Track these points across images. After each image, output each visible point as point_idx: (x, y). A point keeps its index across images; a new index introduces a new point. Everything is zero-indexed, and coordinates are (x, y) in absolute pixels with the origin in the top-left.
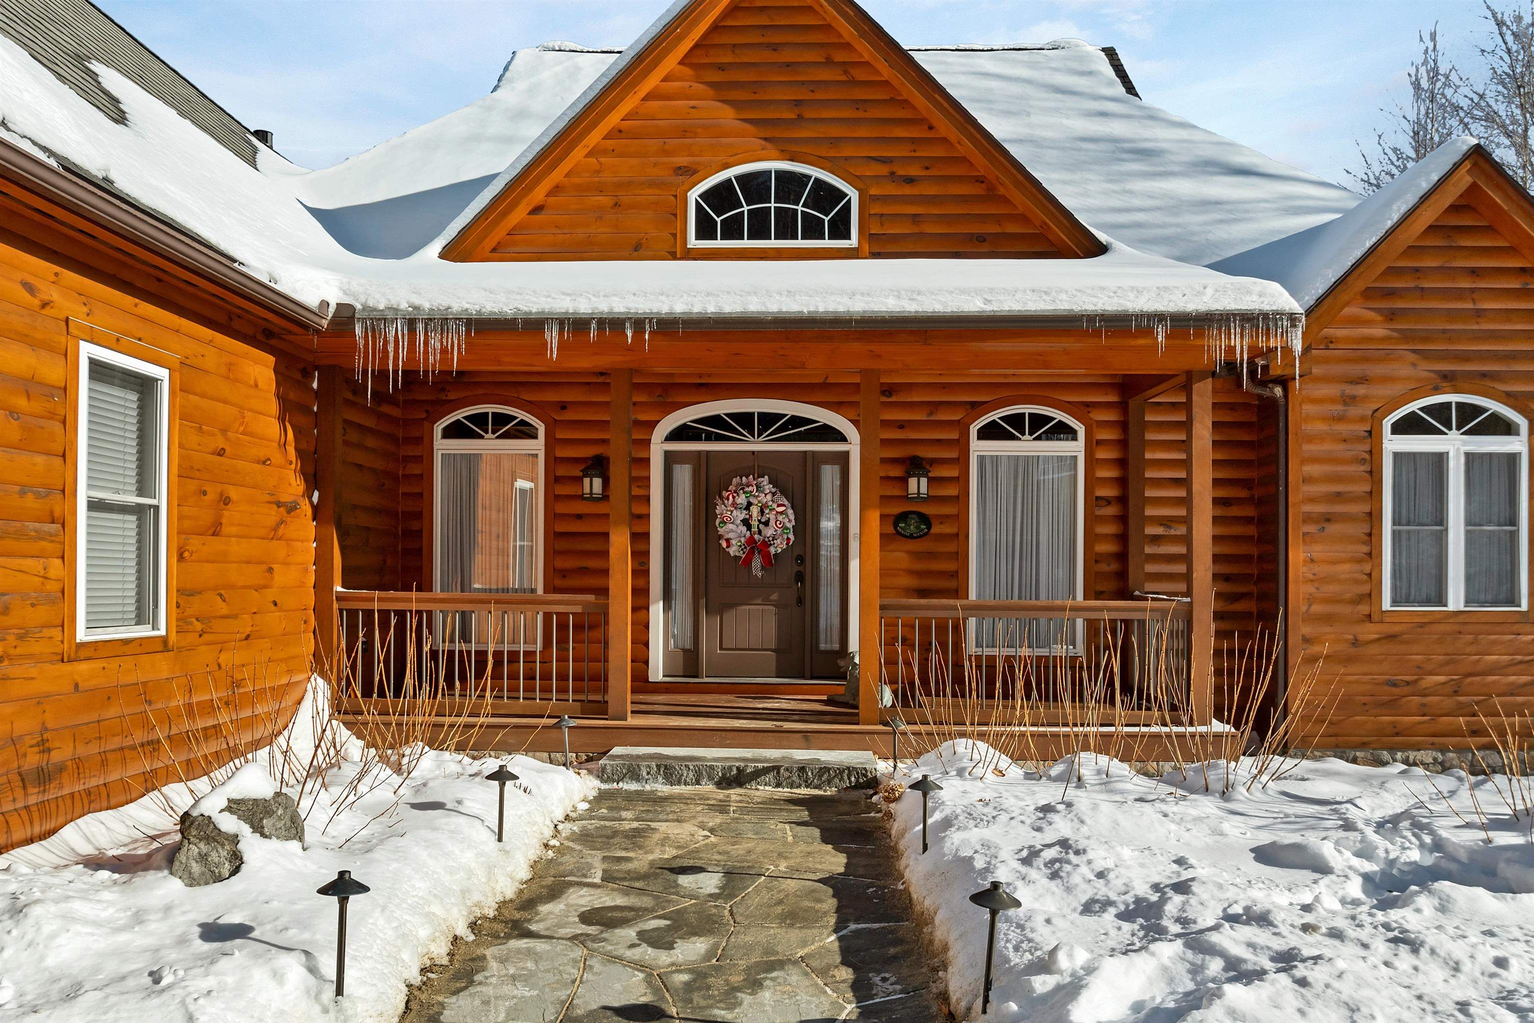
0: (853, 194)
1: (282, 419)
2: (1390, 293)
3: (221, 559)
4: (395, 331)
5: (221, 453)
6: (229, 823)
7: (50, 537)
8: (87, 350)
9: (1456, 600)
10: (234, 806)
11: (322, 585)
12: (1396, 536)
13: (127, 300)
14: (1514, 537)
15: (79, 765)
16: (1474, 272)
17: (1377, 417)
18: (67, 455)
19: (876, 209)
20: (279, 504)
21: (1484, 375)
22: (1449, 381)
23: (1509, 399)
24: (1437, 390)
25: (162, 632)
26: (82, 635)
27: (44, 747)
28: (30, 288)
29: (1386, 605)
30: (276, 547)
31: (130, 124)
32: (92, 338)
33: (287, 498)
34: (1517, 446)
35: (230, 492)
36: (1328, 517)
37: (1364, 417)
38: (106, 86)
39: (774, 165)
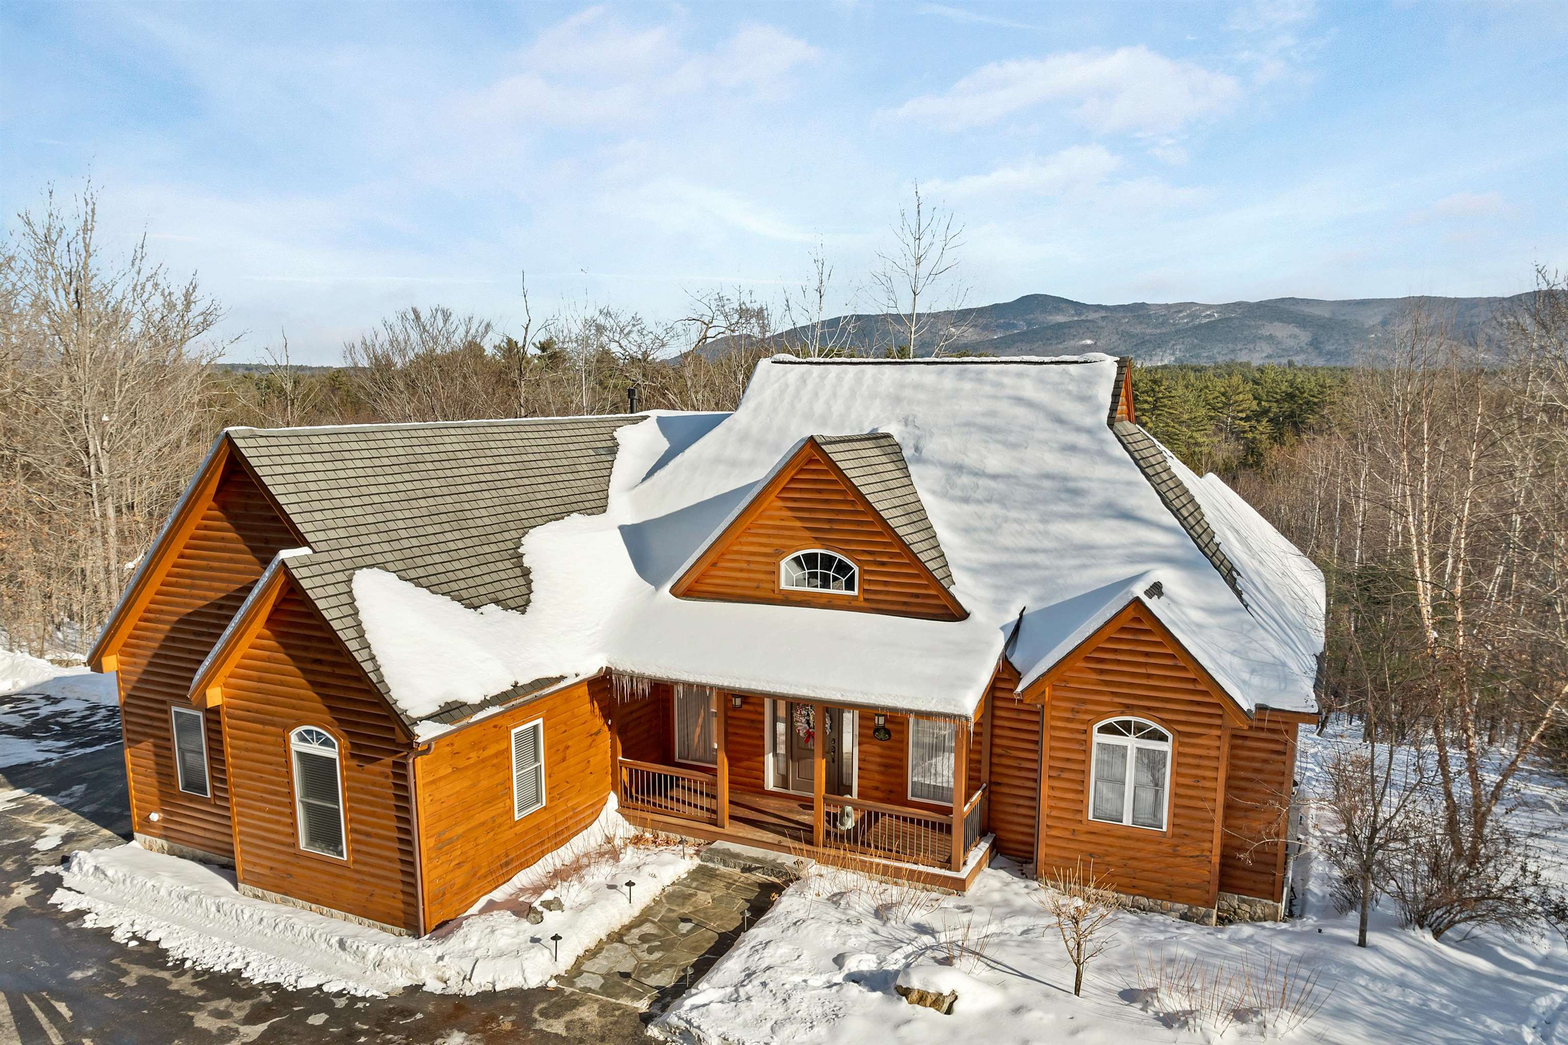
0: (856, 569)
3: (568, 768)
4: (626, 680)
5: (565, 731)
6: (540, 909)
8: (514, 732)
9: (1127, 820)
11: (614, 756)
13: (527, 706)
14: (1162, 792)
15: (518, 857)
16: (1147, 654)
17: (1090, 723)
18: (509, 768)
19: (867, 577)
20: (591, 735)
21: (1149, 708)
22: (1128, 708)
23: (1162, 721)
24: (1122, 714)
25: (544, 804)
26: (517, 818)
27: (507, 855)
29: (1090, 817)
30: (593, 751)
31: (532, 596)
32: (515, 727)
33: (595, 730)
34: (1166, 747)
35: (570, 743)
36: (1062, 770)
37: (1083, 722)
38: (527, 562)
39: (820, 551)
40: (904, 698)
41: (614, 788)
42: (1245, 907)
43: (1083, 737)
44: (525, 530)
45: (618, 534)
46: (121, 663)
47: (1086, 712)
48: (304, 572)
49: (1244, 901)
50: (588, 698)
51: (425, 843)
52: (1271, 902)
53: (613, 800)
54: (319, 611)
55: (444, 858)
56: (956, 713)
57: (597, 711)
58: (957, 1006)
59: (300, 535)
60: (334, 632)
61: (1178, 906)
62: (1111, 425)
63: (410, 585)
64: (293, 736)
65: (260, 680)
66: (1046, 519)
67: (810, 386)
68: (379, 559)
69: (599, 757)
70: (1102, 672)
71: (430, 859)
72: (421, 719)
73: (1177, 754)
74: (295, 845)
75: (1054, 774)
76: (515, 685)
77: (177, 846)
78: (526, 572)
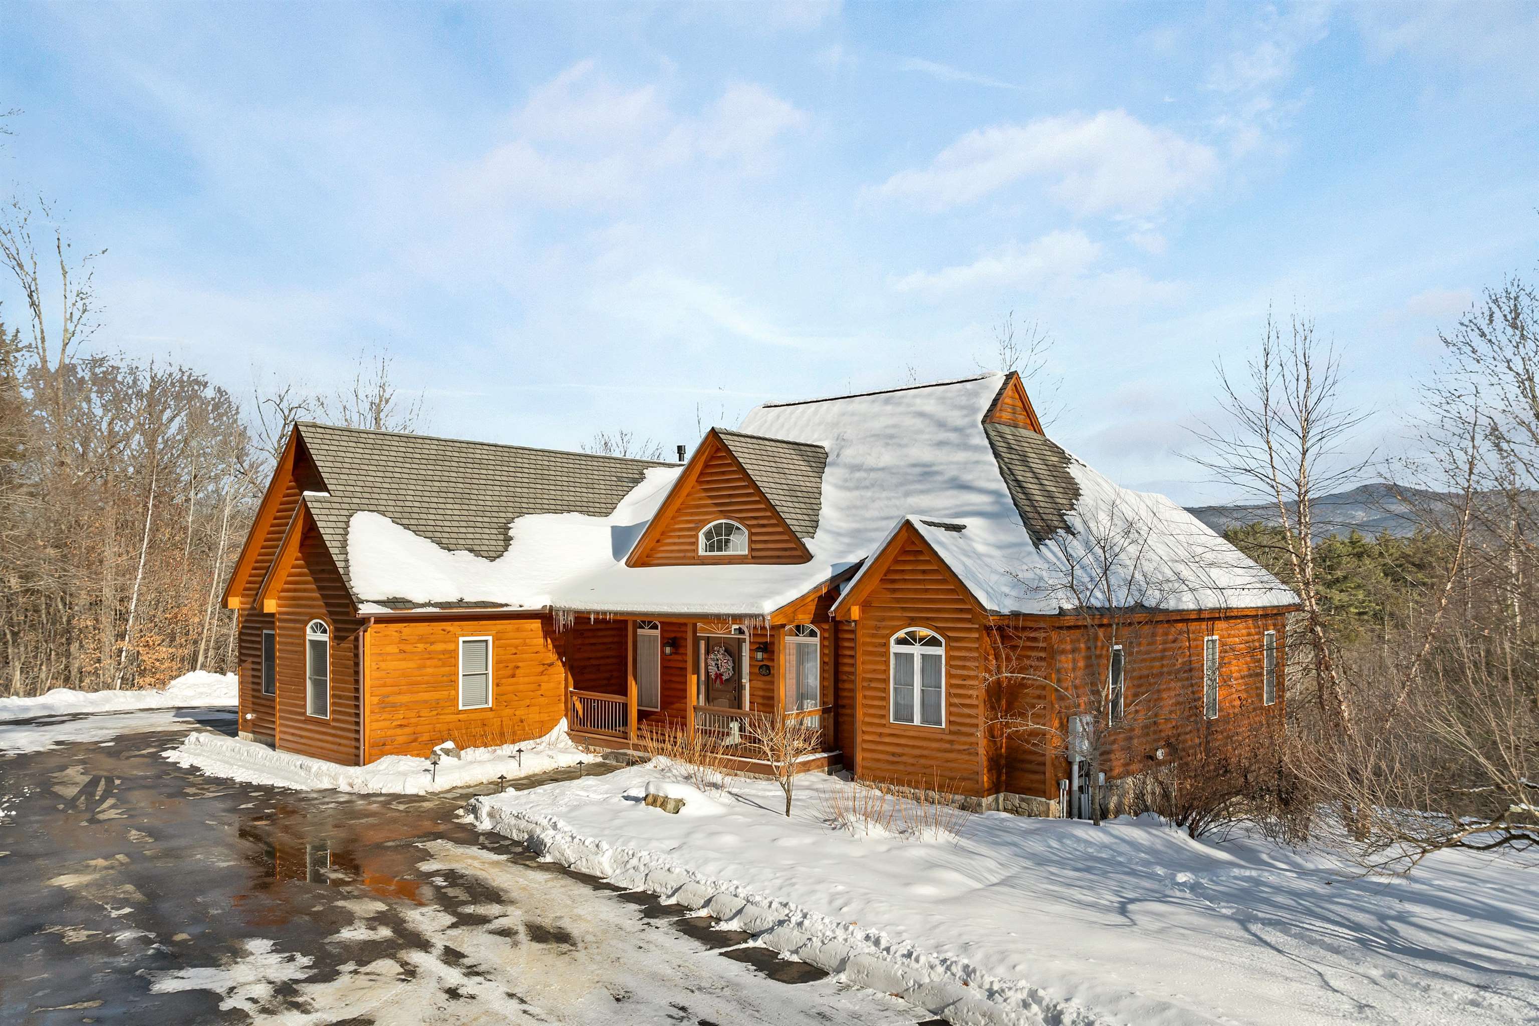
0: (747, 532)
1: (545, 637)
2: (893, 581)
3: (517, 684)
5: (516, 654)
6: (439, 752)
7: (451, 686)
8: (461, 639)
9: (917, 721)
10: (441, 749)
11: (566, 687)
12: (895, 689)
13: (476, 622)
14: (940, 693)
17: (889, 637)
18: (456, 665)
19: (754, 538)
20: (544, 665)
21: (928, 619)
22: (912, 621)
23: (937, 629)
24: (909, 625)
25: (490, 705)
26: (461, 708)
28: (444, 630)
29: (891, 720)
30: (545, 678)
31: (505, 553)
32: (463, 636)
33: (548, 662)
34: (940, 651)
35: (520, 664)
36: (871, 680)
37: (883, 637)
38: (511, 533)
39: (724, 521)
40: (725, 605)
41: (566, 715)
42: (1024, 805)
43: (883, 650)
44: (521, 514)
45: (609, 530)
46: (242, 603)
47: (885, 628)
48: (316, 505)
49: (1023, 800)
50: (541, 634)
51: (369, 700)
52: (1044, 800)
53: (564, 724)
54: (318, 528)
55: (385, 716)
56: (756, 613)
57: (550, 646)
58: (683, 810)
59: (325, 485)
60: (324, 541)
61: (957, 797)
62: (983, 422)
63: (401, 527)
64: (308, 630)
65: (295, 590)
66: (907, 494)
67: (781, 420)
68: (382, 508)
69: (552, 685)
70: (894, 590)
71: (372, 712)
72: (367, 601)
73: (949, 658)
74: (304, 714)
75: (865, 684)
76: (461, 600)
77: (259, 737)
78: (508, 540)
